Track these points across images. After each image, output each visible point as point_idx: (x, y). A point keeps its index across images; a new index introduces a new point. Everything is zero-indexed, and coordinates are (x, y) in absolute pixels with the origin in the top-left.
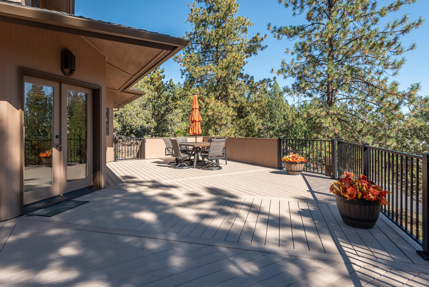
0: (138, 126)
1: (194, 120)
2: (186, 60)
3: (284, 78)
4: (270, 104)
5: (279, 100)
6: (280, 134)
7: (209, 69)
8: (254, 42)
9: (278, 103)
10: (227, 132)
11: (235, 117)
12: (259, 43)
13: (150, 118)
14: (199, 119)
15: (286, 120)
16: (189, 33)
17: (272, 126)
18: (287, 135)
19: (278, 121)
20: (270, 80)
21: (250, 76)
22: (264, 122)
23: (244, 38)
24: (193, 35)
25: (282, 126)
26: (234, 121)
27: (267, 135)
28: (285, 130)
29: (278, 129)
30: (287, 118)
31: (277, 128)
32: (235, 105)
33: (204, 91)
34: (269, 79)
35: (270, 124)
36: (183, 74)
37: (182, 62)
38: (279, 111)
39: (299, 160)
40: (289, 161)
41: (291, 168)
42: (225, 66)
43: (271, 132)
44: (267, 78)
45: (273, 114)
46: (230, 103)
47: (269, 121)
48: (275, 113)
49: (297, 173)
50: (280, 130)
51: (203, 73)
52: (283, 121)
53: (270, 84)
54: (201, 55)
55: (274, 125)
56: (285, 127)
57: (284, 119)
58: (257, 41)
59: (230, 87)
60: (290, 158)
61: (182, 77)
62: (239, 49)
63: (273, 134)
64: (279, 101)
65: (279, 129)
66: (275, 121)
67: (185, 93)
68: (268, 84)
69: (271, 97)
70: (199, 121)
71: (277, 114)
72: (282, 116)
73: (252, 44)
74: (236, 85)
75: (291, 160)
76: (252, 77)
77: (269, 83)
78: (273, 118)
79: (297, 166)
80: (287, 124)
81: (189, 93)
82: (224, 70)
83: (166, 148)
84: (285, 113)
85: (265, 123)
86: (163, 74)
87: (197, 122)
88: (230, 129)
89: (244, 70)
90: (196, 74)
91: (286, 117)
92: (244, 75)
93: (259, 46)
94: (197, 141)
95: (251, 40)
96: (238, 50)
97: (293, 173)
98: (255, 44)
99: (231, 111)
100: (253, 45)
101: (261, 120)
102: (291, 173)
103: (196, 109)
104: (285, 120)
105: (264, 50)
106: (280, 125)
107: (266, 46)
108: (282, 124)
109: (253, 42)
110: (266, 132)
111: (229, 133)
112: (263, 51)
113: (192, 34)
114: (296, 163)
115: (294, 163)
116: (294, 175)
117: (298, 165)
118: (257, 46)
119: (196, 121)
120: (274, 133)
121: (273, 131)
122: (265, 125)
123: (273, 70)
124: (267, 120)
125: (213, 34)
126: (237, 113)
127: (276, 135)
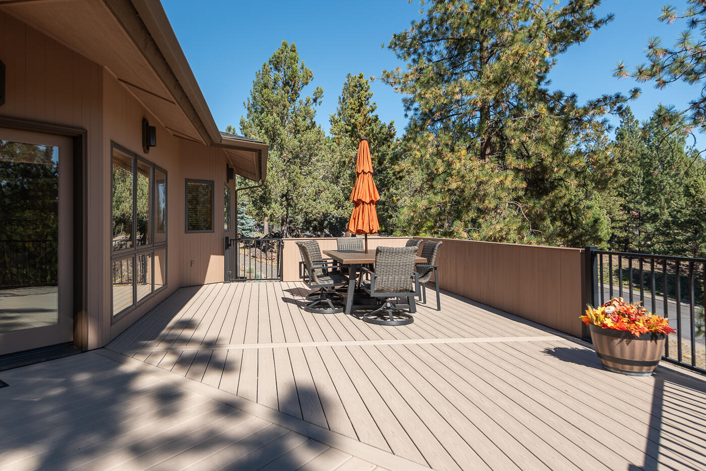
0: (319, 214)
1: (358, 200)
2: (408, 77)
3: (658, 86)
4: (646, 160)
5: (672, 151)
6: (676, 231)
7: (457, 90)
8: (573, 11)
9: (669, 158)
10: (498, 227)
11: (521, 193)
12: (588, 13)
13: (342, 199)
14: (370, 196)
15: (694, 197)
16: (418, 23)
17: (653, 212)
18: (696, 234)
19: (667, 201)
20: (622, 97)
21: (568, 94)
22: (629, 202)
23: (551, 9)
24: (427, 26)
25: (681, 212)
26: (519, 201)
27: (637, 233)
28: (690, 222)
29: (667, 220)
30: (697, 192)
31: (666, 216)
32: (521, 164)
33: (446, 138)
34: (618, 96)
35: (644, 208)
36: (408, 109)
37: (400, 83)
38: (671, 177)
39: (641, 325)
40: (605, 325)
41: (611, 350)
42: (494, 79)
43: (649, 227)
44: (612, 93)
45: (654, 185)
46: (511, 160)
47: (643, 199)
48: (661, 182)
49: (636, 368)
50: (674, 222)
51: (443, 100)
52: (683, 201)
53: (620, 108)
54: (446, 65)
55: (658, 211)
56: (689, 215)
57: (685, 196)
58: (581, 7)
59: (510, 123)
60: (606, 315)
61: (406, 115)
62: (533, 35)
63: (653, 230)
64: (671, 154)
65: (670, 219)
66: (660, 200)
67: (405, 145)
68: (615, 108)
69: (648, 145)
70: (372, 202)
71: (665, 184)
72: (682, 189)
73: (569, 18)
74: (527, 117)
75: (609, 322)
76: (573, 97)
77: (618, 105)
78: (655, 193)
79: (634, 346)
80: (694, 207)
81: (414, 146)
82: (492, 87)
83: (300, 263)
84: (686, 181)
85: (631, 206)
86: (374, 113)
87: (366, 205)
88: (508, 219)
89: (549, 82)
90: (427, 103)
91: (692, 191)
92: (551, 93)
93: (590, 19)
94: (368, 249)
95: (565, 10)
96: (530, 36)
97: (620, 366)
98: (577, 16)
99: (510, 178)
100: (572, 20)
101: (620, 199)
102: (610, 364)
103: (364, 173)
104: (688, 196)
105: (603, 27)
106: (675, 210)
107: (610, 17)
108: (682, 208)
109: (571, 13)
110: (636, 227)
111: (502, 230)
112: (599, 30)
113: (426, 22)
114: (628, 335)
115: (623, 334)
116: (622, 372)
117: (638, 343)
118: (582, 20)
119: (364, 203)
120: (658, 230)
121: (653, 225)
122: (632, 210)
123: (621, 68)
124: (638, 197)
125: (464, 10)
126: (524, 182)
127: (663, 234)
